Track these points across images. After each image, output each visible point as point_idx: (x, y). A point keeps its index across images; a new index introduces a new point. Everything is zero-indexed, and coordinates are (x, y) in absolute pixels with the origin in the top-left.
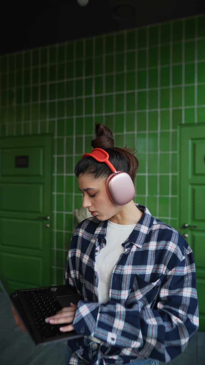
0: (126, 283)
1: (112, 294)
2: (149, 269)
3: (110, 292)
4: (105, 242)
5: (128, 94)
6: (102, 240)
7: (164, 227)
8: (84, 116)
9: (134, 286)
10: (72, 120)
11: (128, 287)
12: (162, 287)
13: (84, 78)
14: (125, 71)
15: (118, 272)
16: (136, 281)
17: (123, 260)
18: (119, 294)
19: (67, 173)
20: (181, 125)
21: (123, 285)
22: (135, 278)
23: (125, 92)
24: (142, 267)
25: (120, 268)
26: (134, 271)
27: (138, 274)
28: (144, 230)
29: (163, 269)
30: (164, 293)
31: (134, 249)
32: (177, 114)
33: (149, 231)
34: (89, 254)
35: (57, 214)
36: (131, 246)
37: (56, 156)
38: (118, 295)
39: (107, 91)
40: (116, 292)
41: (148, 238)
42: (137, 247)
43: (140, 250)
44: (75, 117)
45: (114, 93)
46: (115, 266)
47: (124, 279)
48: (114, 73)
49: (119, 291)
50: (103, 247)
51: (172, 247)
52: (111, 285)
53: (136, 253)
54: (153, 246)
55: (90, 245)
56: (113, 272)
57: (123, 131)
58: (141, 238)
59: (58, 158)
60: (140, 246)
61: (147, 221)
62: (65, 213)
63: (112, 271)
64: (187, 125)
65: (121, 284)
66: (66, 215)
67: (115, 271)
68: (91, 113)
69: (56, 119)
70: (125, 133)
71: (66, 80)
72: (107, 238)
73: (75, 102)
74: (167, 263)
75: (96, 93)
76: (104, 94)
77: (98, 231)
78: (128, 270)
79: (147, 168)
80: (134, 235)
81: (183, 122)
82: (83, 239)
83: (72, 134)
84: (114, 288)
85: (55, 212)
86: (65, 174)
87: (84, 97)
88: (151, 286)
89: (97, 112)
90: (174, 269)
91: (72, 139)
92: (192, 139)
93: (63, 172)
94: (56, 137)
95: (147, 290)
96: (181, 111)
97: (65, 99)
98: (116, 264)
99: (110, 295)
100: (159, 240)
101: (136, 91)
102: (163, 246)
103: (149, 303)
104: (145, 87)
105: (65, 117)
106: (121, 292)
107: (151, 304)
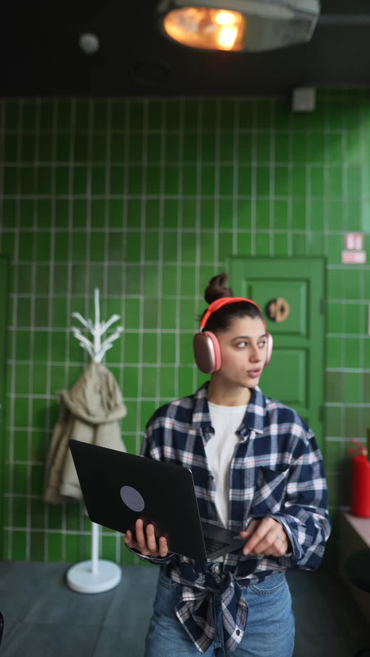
0: (250, 479)
1: (233, 495)
2: (273, 459)
3: (231, 493)
4: (212, 431)
5: (148, 201)
6: (207, 428)
7: (281, 406)
8: (70, 229)
9: (259, 482)
10: (48, 234)
11: (252, 483)
12: (290, 481)
13: (71, 164)
14: (145, 163)
15: (238, 466)
16: (261, 476)
17: (241, 451)
18: (242, 493)
19: (37, 325)
20: (232, 257)
21: (246, 482)
22: (260, 472)
23: (144, 197)
24: (265, 457)
25: (240, 461)
26: (257, 463)
27: (263, 465)
28: (259, 411)
29: (289, 459)
30: (292, 488)
31: (253, 436)
32: (226, 239)
33: (265, 413)
34: (191, 449)
35: (17, 400)
36: (248, 433)
37: (15, 296)
38: (240, 495)
39: (112, 192)
40: (238, 491)
41: (267, 421)
42: (257, 433)
43: (260, 437)
44: (53, 230)
45: (126, 197)
46: (231, 460)
47: (247, 474)
48: (126, 164)
49: (242, 491)
50: (210, 438)
51: (297, 430)
52: (231, 484)
53: (256, 440)
54: (274, 429)
55: (189, 439)
56: (232, 467)
57: (138, 260)
58: (259, 422)
59: (20, 300)
60: (261, 432)
61: (259, 399)
62: (31, 396)
63: (230, 465)
64: (240, 257)
65: (244, 481)
66: (34, 400)
67: (234, 466)
68: (85, 225)
69: (17, 230)
70: (143, 262)
71: (37, 164)
72: (214, 425)
73: (53, 204)
74: (292, 451)
75: (93, 193)
76: (108, 196)
77: (198, 417)
78: (250, 462)
79: (178, 321)
80: (249, 419)
81: (235, 252)
82: (174, 431)
83: (48, 259)
84: (234, 487)
85: (13, 395)
86: (33, 329)
87: (71, 197)
88: (281, 477)
89: (94, 225)
90: (302, 457)
91: (48, 268)
92: (248, 279)
93: (28, 324)
94: (16, 262)
95: (277, 482)
96: (231, 235)
97: (35, 197)
98: (233, 457)
99: (231, 497)
100: (280, 422)
101: (162, 197)
102: (286, 430)
103: (278, 501)
104: (176, 193)
105: (35, 229)
106: (244, 492)
107: (280, 502)
